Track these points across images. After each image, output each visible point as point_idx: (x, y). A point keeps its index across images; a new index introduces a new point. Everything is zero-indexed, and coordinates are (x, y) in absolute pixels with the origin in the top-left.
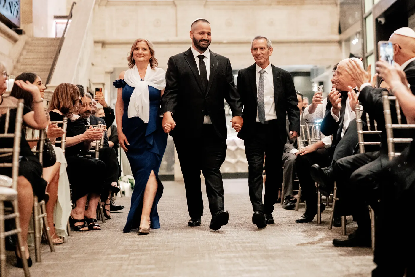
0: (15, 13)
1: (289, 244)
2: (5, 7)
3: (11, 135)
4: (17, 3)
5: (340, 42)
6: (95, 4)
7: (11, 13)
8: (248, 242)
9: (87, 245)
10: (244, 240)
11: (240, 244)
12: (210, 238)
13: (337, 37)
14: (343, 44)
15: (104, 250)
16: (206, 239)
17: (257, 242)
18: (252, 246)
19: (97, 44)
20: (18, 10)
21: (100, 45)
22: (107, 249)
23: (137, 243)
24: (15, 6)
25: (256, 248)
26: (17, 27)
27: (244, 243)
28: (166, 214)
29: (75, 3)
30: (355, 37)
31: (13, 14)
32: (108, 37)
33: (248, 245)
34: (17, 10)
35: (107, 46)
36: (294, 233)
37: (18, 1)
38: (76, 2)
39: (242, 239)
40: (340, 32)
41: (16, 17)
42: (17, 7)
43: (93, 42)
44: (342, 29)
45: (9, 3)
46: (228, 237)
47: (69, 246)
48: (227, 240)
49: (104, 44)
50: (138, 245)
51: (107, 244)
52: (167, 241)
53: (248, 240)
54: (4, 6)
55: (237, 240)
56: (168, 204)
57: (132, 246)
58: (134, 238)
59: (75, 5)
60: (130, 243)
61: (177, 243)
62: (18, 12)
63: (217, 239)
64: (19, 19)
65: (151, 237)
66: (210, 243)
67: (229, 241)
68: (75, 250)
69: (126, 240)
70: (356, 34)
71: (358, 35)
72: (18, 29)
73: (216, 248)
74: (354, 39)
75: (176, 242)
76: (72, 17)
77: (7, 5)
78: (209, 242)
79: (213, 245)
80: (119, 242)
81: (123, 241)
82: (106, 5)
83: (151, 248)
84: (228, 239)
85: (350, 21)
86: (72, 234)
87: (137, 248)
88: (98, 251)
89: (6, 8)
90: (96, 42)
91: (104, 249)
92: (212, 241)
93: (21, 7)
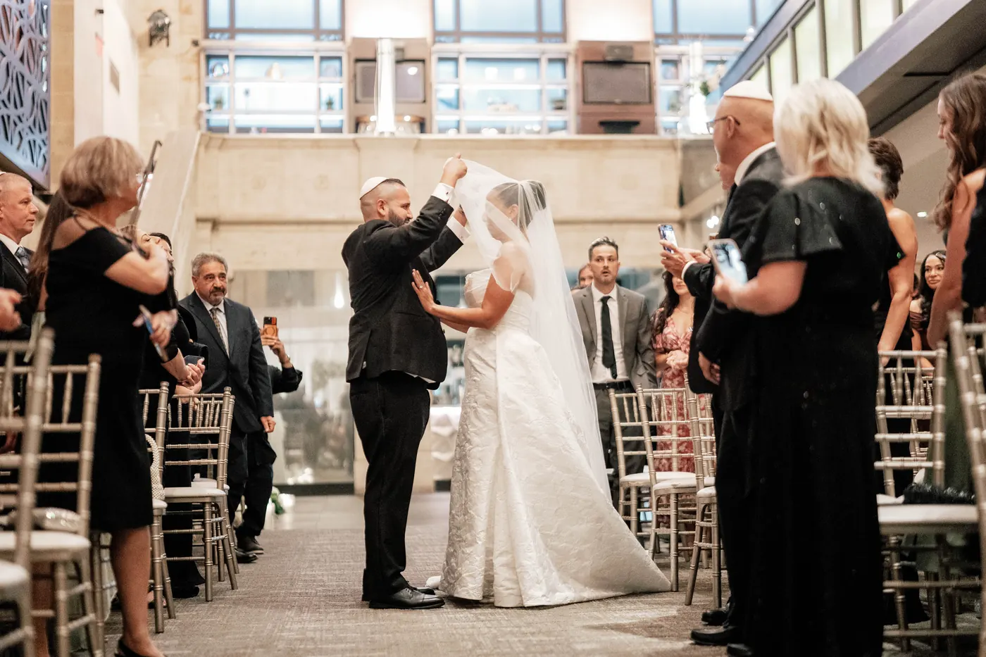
0: (41, 161)
1: (616, 638)
2: (21, 149)
3: (75, 427)
4: (43, 141)
5: (682, 224)
6: (199, 144)
7: (33, 161)
8: (533, 634)
9: (210, 639)
10: (523, 629)
11: (516, 637)
12: (454, 624)
13: (676, 213)
14: (688, 227)
15: (249, 651)
16: (447, 626)
17: (549, 633)
18: (541, 641)
19: (201, 225)
20: (46, 156)
21: (209, 226)
22: (254, 648)
23: (310, 634)
24: (40, 149)
25: (552, 647)
26: (45, 190)
27: (524, 634)
28: (353, 569)
29: (158, 143)
30: (713, 213)
31: (35, 165)
32: (225, 210)
33: (534, 639)
34: (44, 156)
35: (222, 228)
36: (619, 612)
37: (47, 138)
38: (162, 141)
39: (520, 627)
40: (682, 202)
41: (43, 169)
42: (43, 151)
43: (193, 220)
44: (686, 197)
45: (29, 142)
46: (489, 621)
47: (176, 642)
48: (488, 627)
49: (215, 224)
50: (312, 639)
51: (250, 635)
52: (369, 630)
53: (531, 629)
54: (18, 148)
55: (509, 629)
56: (352, 546)
57: (302, 640)
58: (301, 622)
59: (158, 147)
60: (297, 634)
61: (390, 635)
62: (45, 160)
63: (468, 627)
64: (48, 174)
65: (335, 622)
66: (457, 636)
67: (495, 631)
68: (189, 649)
69: (288, 627)
70: (715, 208)
71: (718, 210)
72: (46, 193)
73: (470, 645)
74: (709, 217)
75: (388, 633)
76: (155, 170)
77: (25, 146)
78: (455, 632)
79: (463, 640)
80: (273, 631)
81: (282, 631)
82: (220, 147)
83: (342, 646)
84: (489, 625)
85: (702, 181)
86: (177, 614)
87: (313, 647)
88: (237, 651)
89: (23, 153)
90: (199, 220)
91: (246, 647)
92: (460, 631)
93: (52, 151)
